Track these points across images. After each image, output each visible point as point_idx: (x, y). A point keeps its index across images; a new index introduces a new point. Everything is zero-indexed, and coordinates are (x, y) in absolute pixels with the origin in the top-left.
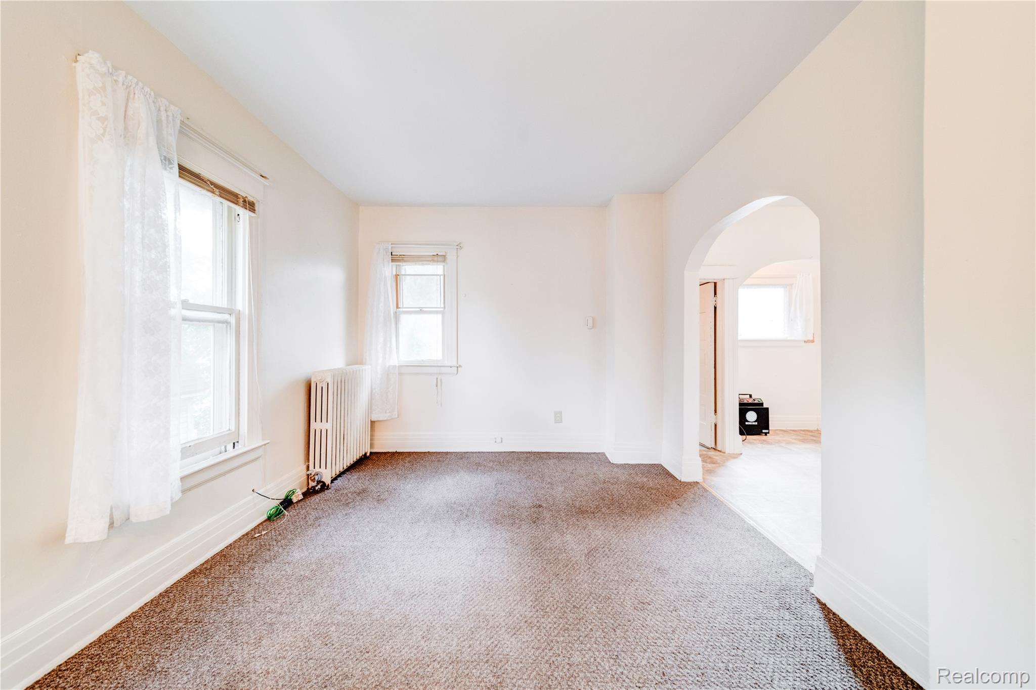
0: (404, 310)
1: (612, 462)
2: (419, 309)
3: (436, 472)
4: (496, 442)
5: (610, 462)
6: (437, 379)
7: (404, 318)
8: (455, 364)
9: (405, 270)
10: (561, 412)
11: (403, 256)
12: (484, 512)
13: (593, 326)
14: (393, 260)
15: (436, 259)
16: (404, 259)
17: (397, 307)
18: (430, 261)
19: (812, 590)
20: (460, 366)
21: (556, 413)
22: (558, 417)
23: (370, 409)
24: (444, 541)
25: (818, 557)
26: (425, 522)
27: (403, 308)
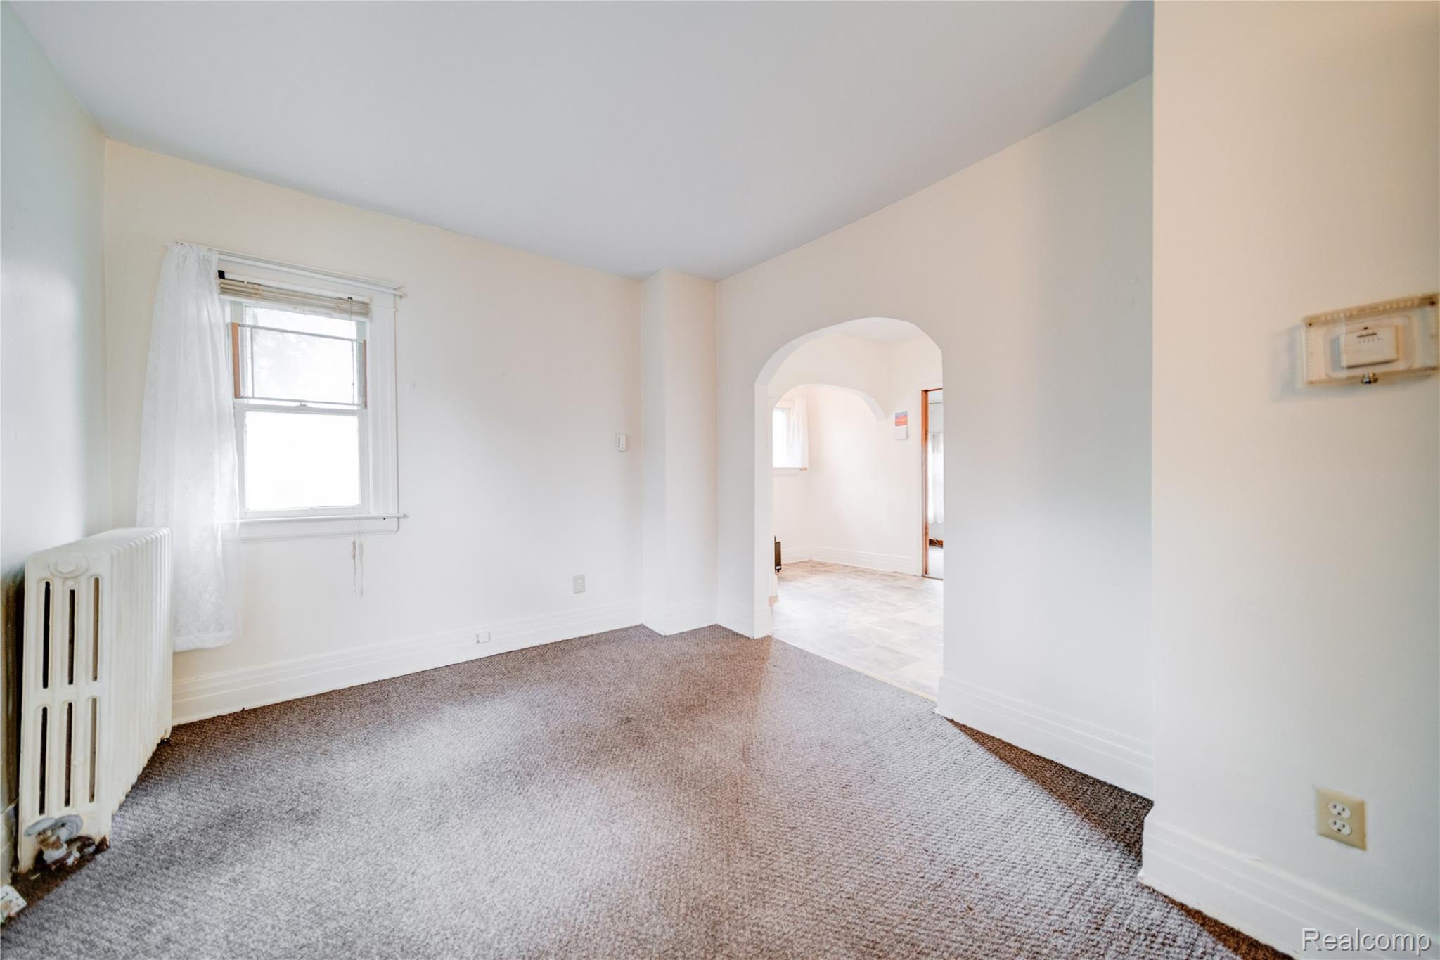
0: (252, 402)
1: (663, 634)
2: (298, 404)
3: (391, 723)
4: (478, 642)
5: (662, 636)
6: (354, 543)
7: (253, 420)
8: (392, 511)
9: (255, 316)
10: (584, 576)
11: (256, 287)
12: (554, 758)
13: (627, 448)
14: (224, 290)
15: (347, 306)
16: (261, 292)
17: (237, 394)
18: (333, 309)
19: (937, 711)
20: (405, 516)
21: (576, 578)
22: (579, 584)
23: (176, 626)
24: (529, 832)
25: (941, 678)
26: (459, 817)
27: (253, 398)
